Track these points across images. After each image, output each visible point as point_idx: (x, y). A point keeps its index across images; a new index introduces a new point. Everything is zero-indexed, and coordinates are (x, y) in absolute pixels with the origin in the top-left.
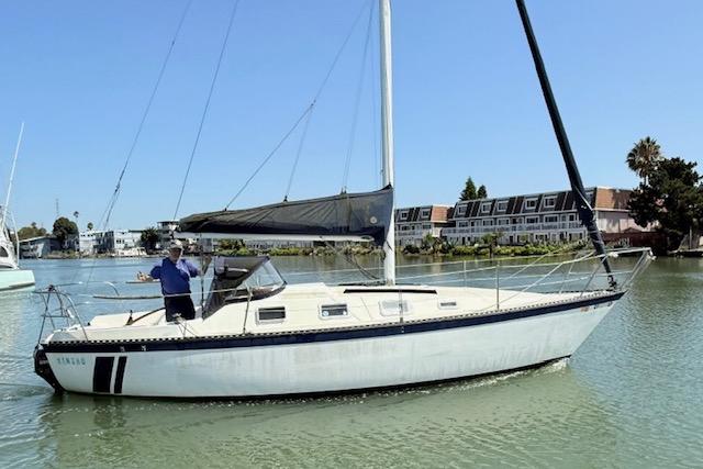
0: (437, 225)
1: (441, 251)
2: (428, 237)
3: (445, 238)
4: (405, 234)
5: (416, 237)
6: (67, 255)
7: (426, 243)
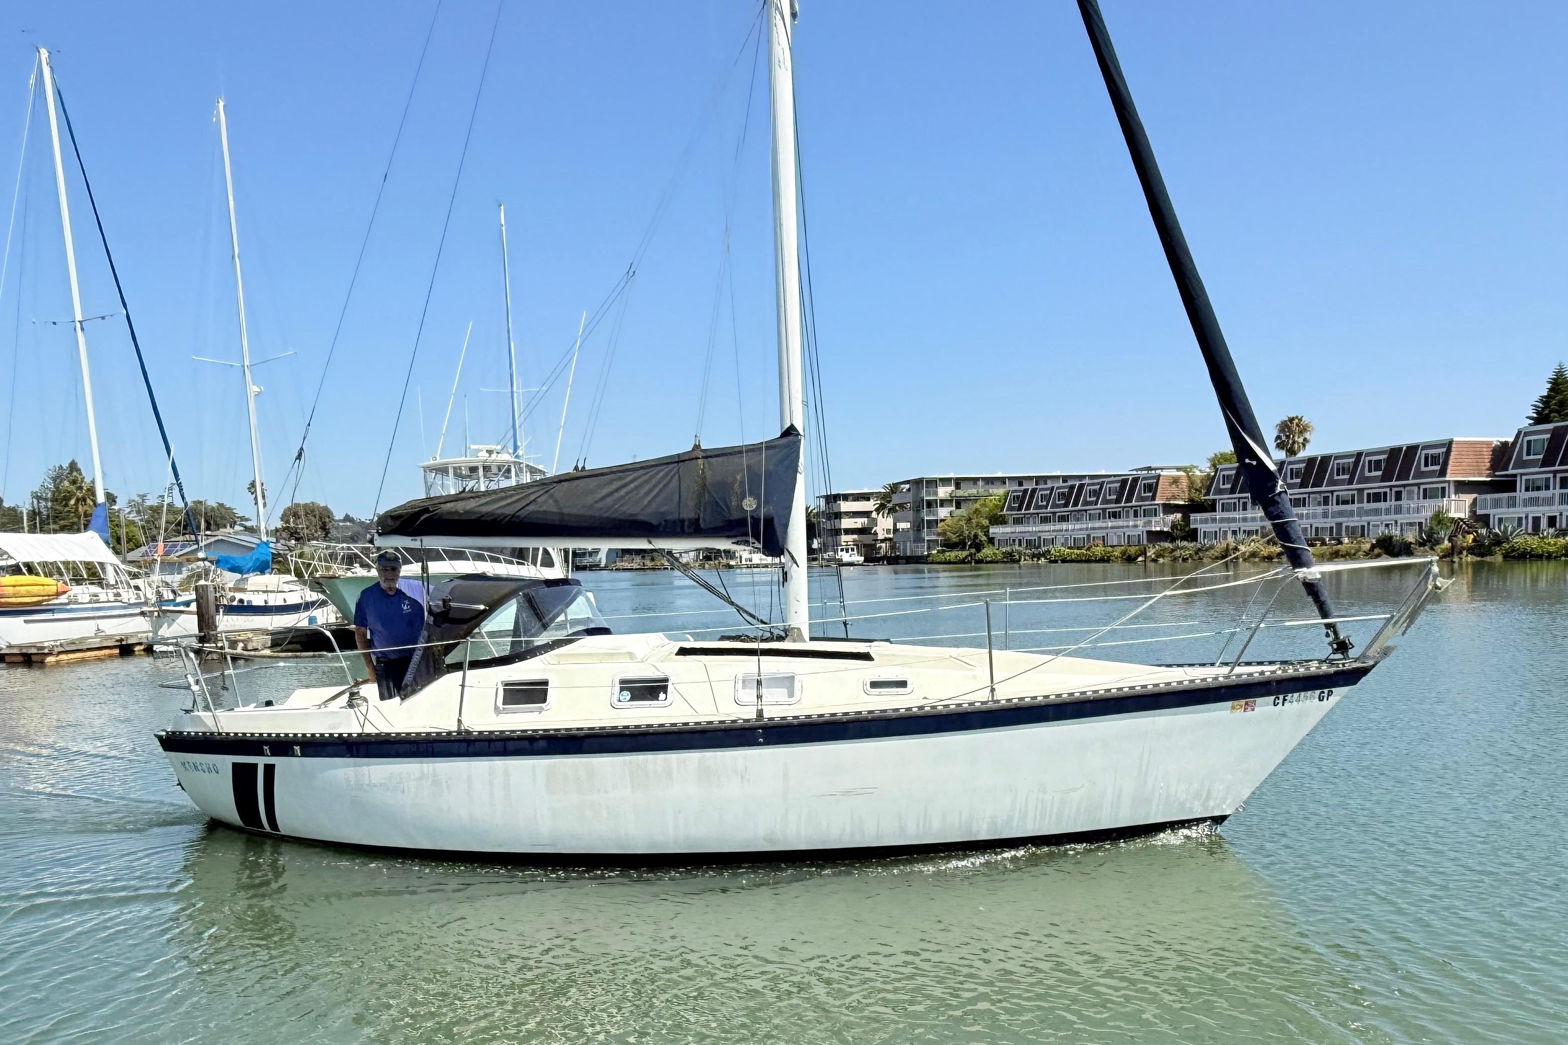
0: (1462, 487)
1: (1471, 550)
2: (1439, 518)
3: (1484, 520)
4: (1377, 512)
5: (1402, 518)
6: (649, 564)
7: (1431, 533)
